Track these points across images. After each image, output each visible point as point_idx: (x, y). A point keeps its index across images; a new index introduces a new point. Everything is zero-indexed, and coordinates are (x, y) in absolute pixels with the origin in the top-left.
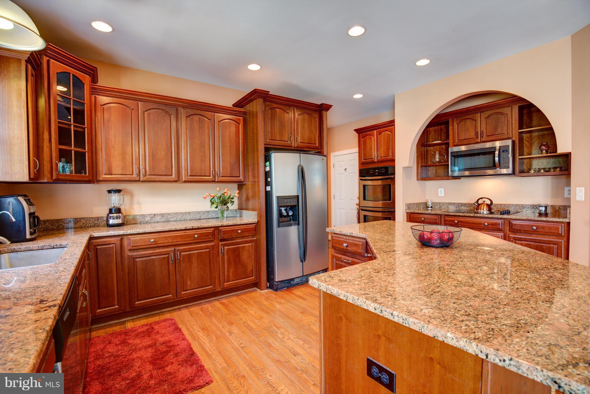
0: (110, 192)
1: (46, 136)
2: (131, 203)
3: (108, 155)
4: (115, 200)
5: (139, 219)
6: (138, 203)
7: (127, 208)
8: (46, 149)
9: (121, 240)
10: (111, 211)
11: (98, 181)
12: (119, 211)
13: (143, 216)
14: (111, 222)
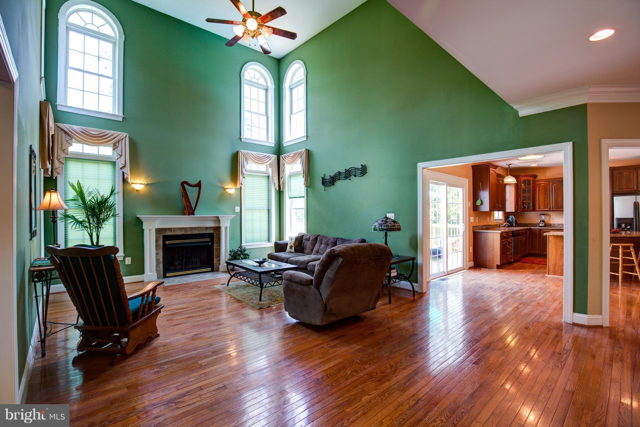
0: (540, 214)
1: (519, 199)
2: (550, 219)
3: (539, 202)
4: (543, 217)
5: (552, 225)
6: (553, 219)
7: (548, 221)
8: (519, 203)
9: (540, 230)
10: (540, 222)
11: (536, 211)
12: (543, 221)
13: (554, 224)
14: (540, 225)
